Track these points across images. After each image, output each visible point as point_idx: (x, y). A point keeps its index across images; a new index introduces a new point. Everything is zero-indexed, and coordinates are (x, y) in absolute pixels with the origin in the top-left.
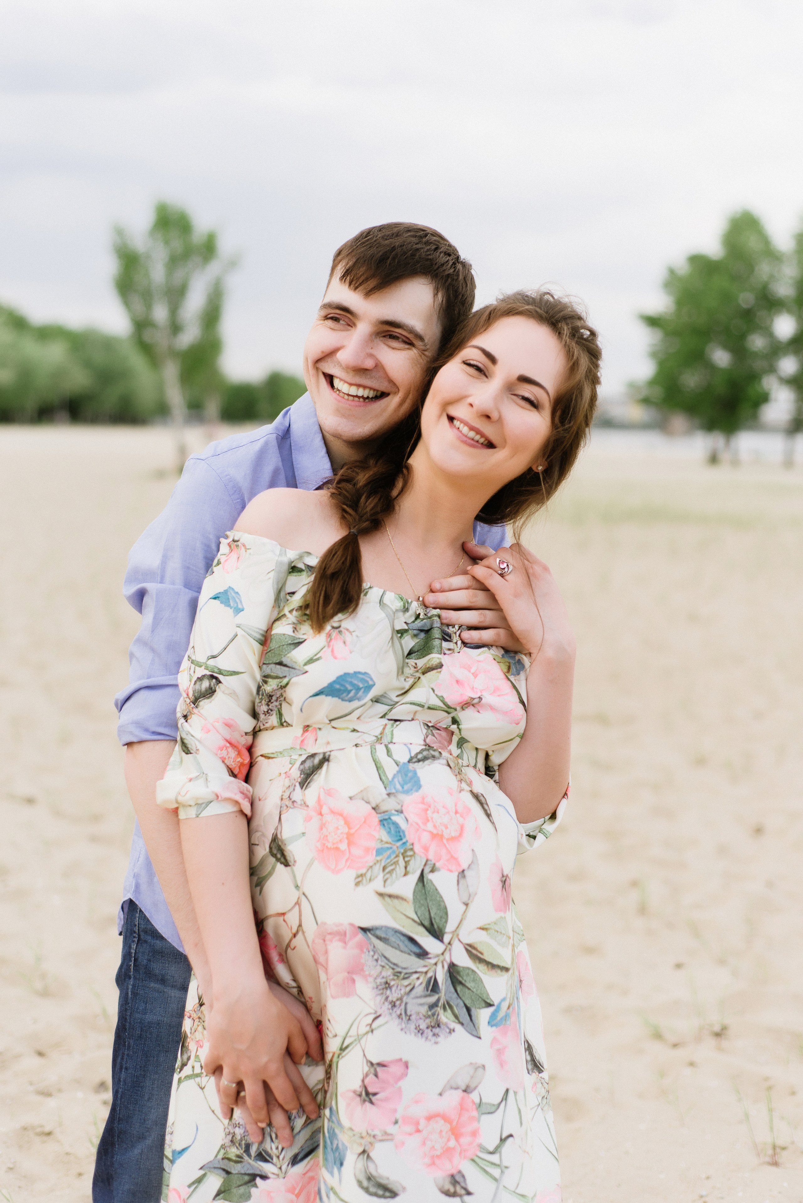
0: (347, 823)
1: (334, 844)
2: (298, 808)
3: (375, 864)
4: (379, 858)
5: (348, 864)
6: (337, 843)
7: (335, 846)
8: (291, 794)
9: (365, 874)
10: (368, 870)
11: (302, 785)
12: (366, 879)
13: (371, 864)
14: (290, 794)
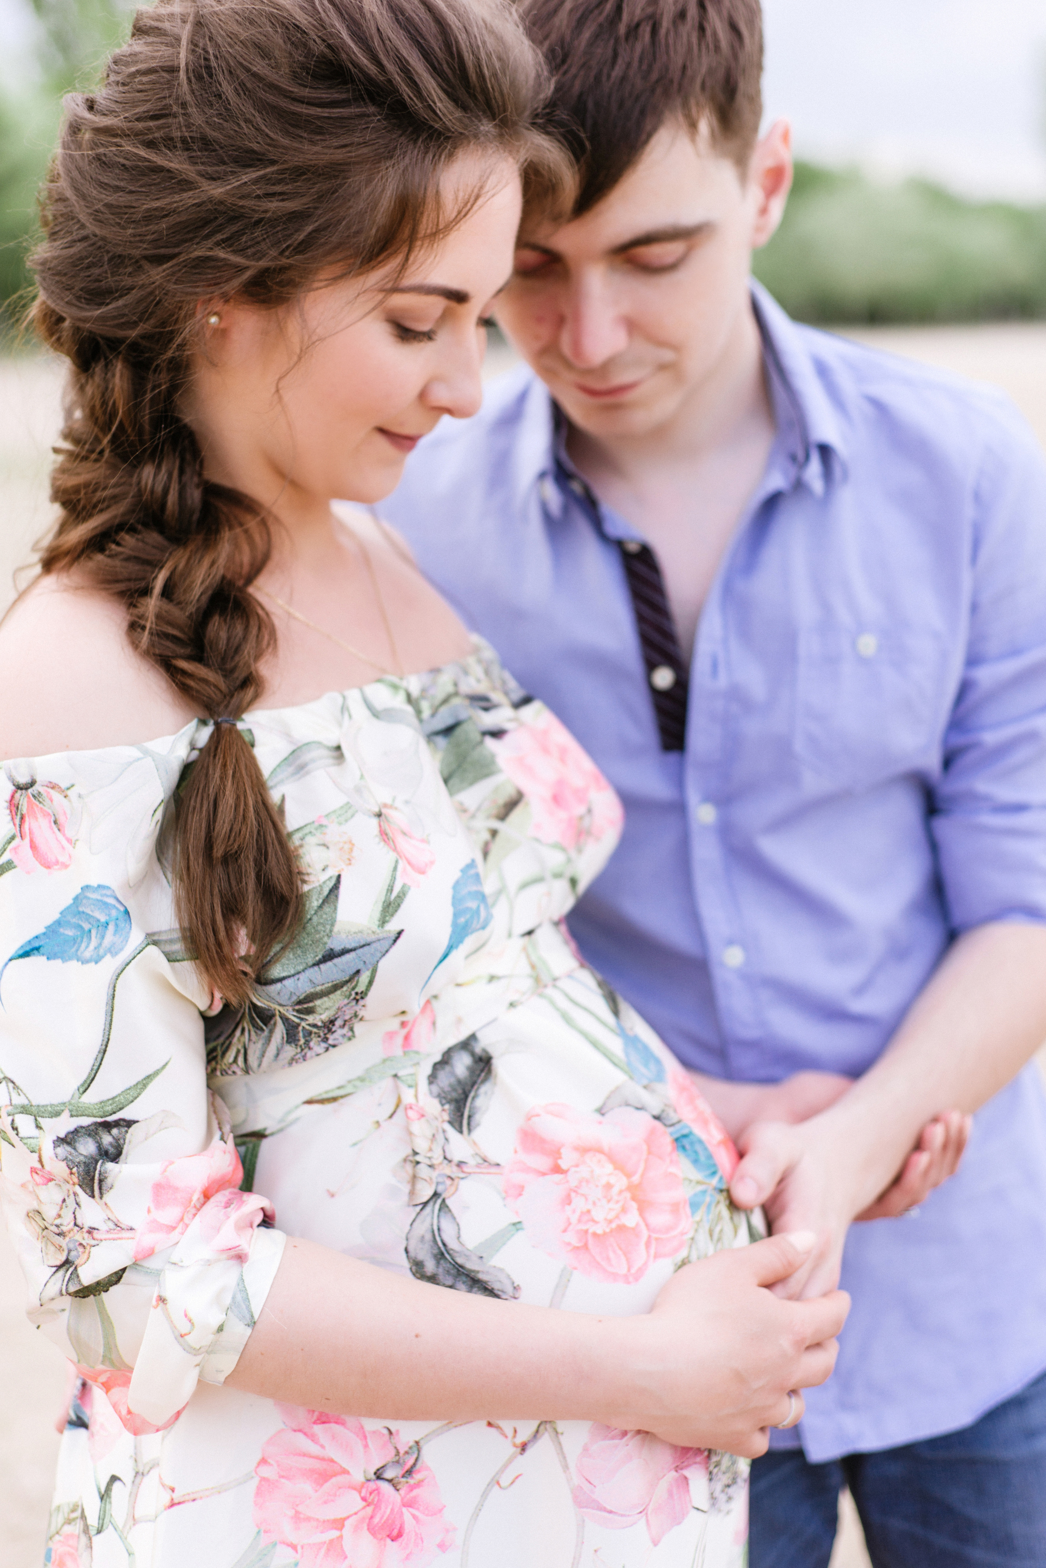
0: (619, 1166)
1: (610, 1222)
2: (475, 1173)
3: (696, 1231)
4: (697, 1218)
5: (652, 1251)
6: (617, 1217)
7: (614, 1225)
8: (447, 1151)
9: (688, 1257)
10: (691, 1247)
11: (457, 1125)
13: (690, 1234)
14: (444, 1151)
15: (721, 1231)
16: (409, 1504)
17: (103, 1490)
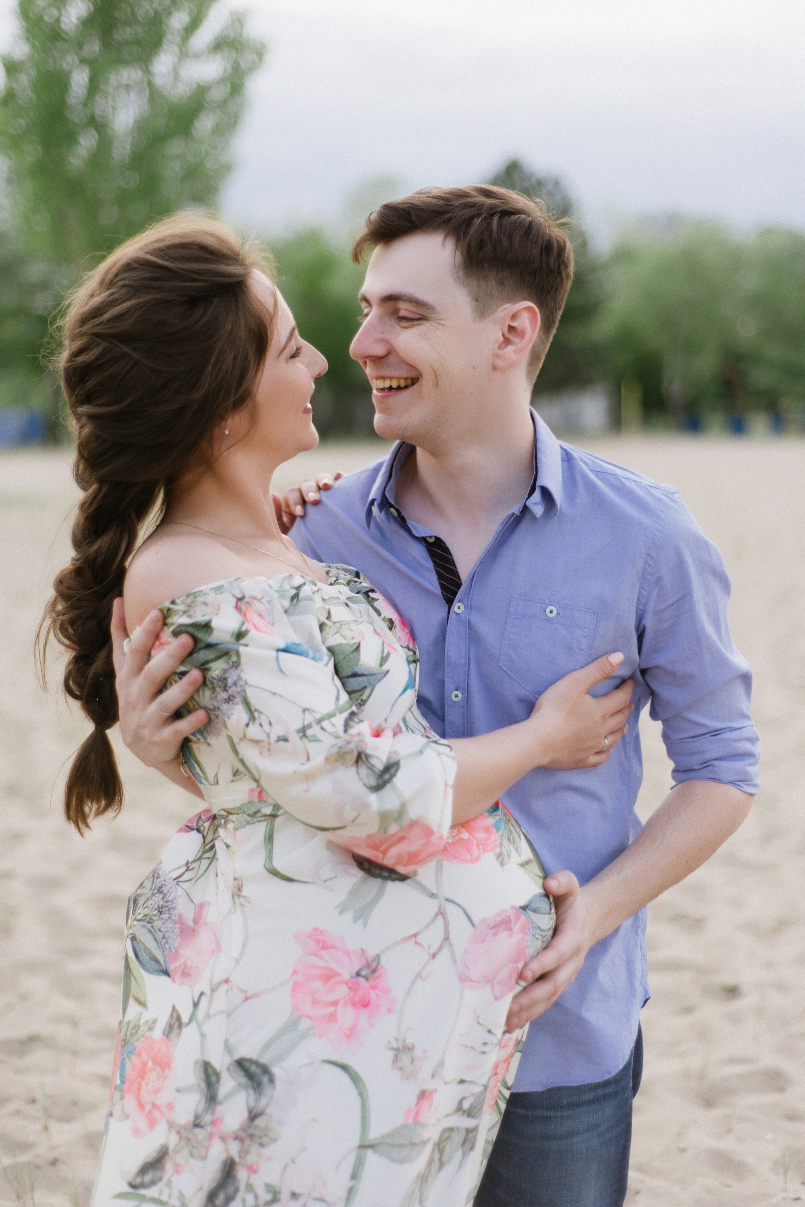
3: (501, 839)
4: (500, 833)
5: (481, 849)
7: (457, 838)
10: (501, 847)
12: (505, 855)
13: (499, 841)
15: (513, 838)
16: (373, 987)
17: (196, 1000)
